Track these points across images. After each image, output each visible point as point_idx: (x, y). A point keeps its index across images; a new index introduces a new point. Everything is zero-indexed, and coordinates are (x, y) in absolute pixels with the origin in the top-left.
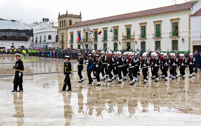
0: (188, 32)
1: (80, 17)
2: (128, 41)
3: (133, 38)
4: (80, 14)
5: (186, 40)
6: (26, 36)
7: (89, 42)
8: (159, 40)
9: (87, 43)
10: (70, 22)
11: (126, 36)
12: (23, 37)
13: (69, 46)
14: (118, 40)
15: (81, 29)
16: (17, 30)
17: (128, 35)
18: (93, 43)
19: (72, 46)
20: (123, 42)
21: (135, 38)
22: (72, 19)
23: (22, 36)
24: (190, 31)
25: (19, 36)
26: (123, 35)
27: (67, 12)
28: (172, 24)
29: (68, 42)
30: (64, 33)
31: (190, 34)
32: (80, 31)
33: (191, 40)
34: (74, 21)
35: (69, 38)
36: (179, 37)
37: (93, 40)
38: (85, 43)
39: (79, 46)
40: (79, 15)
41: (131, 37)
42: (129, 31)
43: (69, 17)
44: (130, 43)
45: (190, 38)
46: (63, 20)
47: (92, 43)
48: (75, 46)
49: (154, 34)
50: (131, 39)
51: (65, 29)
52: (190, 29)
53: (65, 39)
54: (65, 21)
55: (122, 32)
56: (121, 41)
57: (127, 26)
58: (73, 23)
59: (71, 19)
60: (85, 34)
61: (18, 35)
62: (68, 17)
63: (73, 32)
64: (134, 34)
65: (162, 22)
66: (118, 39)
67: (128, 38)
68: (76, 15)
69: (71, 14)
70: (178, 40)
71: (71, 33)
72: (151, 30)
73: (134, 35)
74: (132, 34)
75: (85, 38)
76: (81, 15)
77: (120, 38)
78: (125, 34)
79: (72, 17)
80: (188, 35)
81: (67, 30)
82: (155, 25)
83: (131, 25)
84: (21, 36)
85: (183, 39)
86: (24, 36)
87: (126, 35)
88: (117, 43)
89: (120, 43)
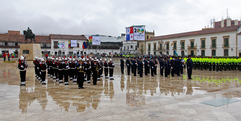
1: (153, 34)
2: (192, 50)
4: (154, 31)
5: (234, 49)
6: (118, 46)
7: (163, 50)
8: (215, 49)
9: (161, 51)
10: (147, 37)
12: (116, 47)
13: (147, 53)
14: (184, 49)
15: (157, 42)
16: (113, 42)
17: (192, 46)
18: (166, 51)
19: (149, 53)
20: (188, 51)
21: (197, 48)
26: (188, 46)
28: (224, 39)
29: (147, 50)
30: (143, 44)
32: (156, 43)
34: (150, 36)
35: (147, 47)
36: (229, 47)
37: (165, 49)
39: (155, 53)
41: (194, 47)
42: (192, 43)
44: (193, 51)
45: (237, 48)
48: (152, 53)
49: (211, 45)
50: (194, 49)
53: (144, 48)
55: (187, 44)
56: (187, 50)
58: (149, 38)
59: (148, 35)
60: (160, 45)
61: (114, 45)
62: (146, 34)
63: (150, 44)
64: (196, 45)
65: (217, 38)
67: (191, 48)
68: (151, 32)
69: (148, 32)
70: (228, 49)
71: (148, 44)
72: (208, 43)
74: (195, 45)
75: (160, 47)
77: (186, 48)
78: (190, 45)
79: (148, 34)
81: (146, 42)
82: (212, 40)
83: (194, 39)
85: (232, 49)
88: (184, 51)
89: (186, 51)
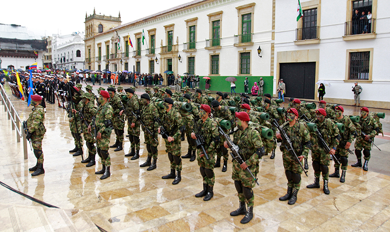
0: (271, 33)
1: (118, 20)
2: (169, 56)
3: (176, 50)
4: (119, 15)
5: (266, 50)
6: (32, 49)
7: (118, 59)
8: (217, 52)
9: (116, 62)
10: (99, 28)
11: (166, 47)
14: (154, 55)
15: (110, 38)
16: (16, 39)
17: (169, 44)
18: (124, 62)
19: (99, 67)
20: (161, 59)
21: (179, 50)
22: (104, 23)
23: (25, 49)
24: (273, 31)
25: (20, 49)
26: (162, 45)
27: (94, 12)
28: (240, 17)
29: (96, 60)
30: (90, 46)
31: (273, 38)
32: (109, 41)
33: (276, 50)
34: (107, 26)
35: (97, 55)
36: (252, 44)
37: (123, 56)
38: (113, 62)
39: (107, 67)
40: (118, 17)
41: (173, 49)
42: (170, 37)
43: (99, 19)
44: (171, 60)
45: (274, 47)
46: (90, 24)
47: (121, 61)
48: (103, 67)
49: (208, 40)
50: (173, 53)
51: (91, 39)
52: (273, 27)
53: (92, 55)
54: (92, 25)
55: (161, 38)
57: (168, 29)
58: (105, 30)
59: (102, 23)
60: (114, 45)
61: (17, 47)
62: (95, 19)
63: (101, 44)
64: (177, 42)
65: (223, 15)
66: (155, 53)
67: (168, 50)
68: (111, 17)
69: (102, 15)
70: (251, 50)
71: (98, 44)
72: (204, 33)
73: (178, 45)
74: (175, 43)
75: (114, 52)
76: (120, 17)
77: (158, 51)
78: (165, 43)
79: (103, 20)
80: (271, 40)
81: (94, 41)
82: (211, 23)
83: (174, 25)
84: (22, 49)
85: (259, 49)
86: (29, 50)
87: (167, 45)
88: (154, 61)
89: (157, 59)
